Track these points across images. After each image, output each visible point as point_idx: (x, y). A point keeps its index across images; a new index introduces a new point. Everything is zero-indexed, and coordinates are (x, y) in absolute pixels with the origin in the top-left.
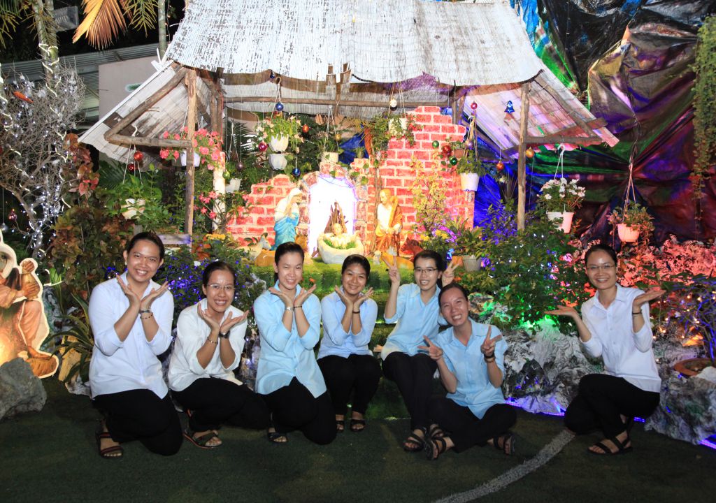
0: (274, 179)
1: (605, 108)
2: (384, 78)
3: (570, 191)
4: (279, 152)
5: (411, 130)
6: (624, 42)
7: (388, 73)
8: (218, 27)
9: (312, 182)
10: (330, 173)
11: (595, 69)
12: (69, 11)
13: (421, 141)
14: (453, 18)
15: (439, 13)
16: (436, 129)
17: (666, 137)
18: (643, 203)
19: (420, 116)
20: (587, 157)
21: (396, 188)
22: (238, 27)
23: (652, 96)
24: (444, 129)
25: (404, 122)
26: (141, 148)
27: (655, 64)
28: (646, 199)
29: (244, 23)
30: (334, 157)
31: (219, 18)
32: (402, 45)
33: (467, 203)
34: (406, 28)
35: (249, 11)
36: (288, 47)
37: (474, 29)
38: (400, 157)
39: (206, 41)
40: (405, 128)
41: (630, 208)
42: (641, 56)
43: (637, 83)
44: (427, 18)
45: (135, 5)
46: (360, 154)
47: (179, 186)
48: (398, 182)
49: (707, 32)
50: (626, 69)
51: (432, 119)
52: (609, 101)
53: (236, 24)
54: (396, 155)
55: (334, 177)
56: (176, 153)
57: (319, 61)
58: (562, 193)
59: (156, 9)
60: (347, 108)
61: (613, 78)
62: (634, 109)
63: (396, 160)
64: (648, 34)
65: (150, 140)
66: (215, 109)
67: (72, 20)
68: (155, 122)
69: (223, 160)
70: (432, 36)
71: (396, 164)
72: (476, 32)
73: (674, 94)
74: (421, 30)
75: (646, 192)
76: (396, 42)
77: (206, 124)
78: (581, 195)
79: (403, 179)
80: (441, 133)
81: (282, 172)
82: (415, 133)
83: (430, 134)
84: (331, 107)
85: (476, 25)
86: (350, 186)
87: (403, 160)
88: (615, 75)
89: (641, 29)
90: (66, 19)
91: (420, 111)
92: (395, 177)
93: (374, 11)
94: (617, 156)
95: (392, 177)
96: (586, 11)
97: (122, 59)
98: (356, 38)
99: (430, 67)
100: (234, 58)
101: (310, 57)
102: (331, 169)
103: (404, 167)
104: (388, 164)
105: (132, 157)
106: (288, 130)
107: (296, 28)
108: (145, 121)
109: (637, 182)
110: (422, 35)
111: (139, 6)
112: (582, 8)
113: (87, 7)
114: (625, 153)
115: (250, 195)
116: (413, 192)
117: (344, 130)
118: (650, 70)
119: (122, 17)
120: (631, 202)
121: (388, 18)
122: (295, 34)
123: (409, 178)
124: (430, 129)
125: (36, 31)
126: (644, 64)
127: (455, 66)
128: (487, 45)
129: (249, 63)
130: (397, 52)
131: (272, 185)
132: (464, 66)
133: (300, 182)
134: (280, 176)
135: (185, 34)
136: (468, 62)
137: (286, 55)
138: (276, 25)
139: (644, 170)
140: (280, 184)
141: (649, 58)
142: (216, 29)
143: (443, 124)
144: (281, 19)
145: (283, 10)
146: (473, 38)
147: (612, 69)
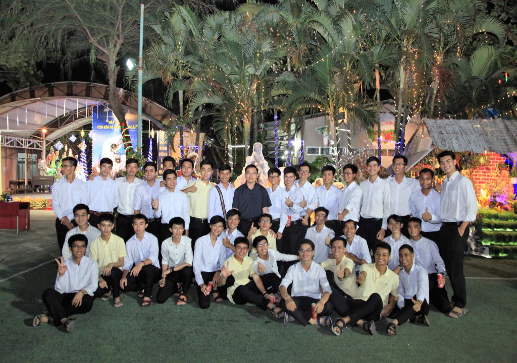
15: (513, 125)
16: (494, 159)
21: (478, 181)
24: (497, 159)
31: (438, 130)
35: (446, 126)
44: (509, 127)
46: (464, 168)
48: (479, 179)
51: (493, 155)
53: (446, 132)
70: (514, 136)
79: (481, 178)
92: (478, 177)
103: (481, 173)
104: (475, 172)
123: (484, 177)
130: (505, 142)
145: (458, 126)
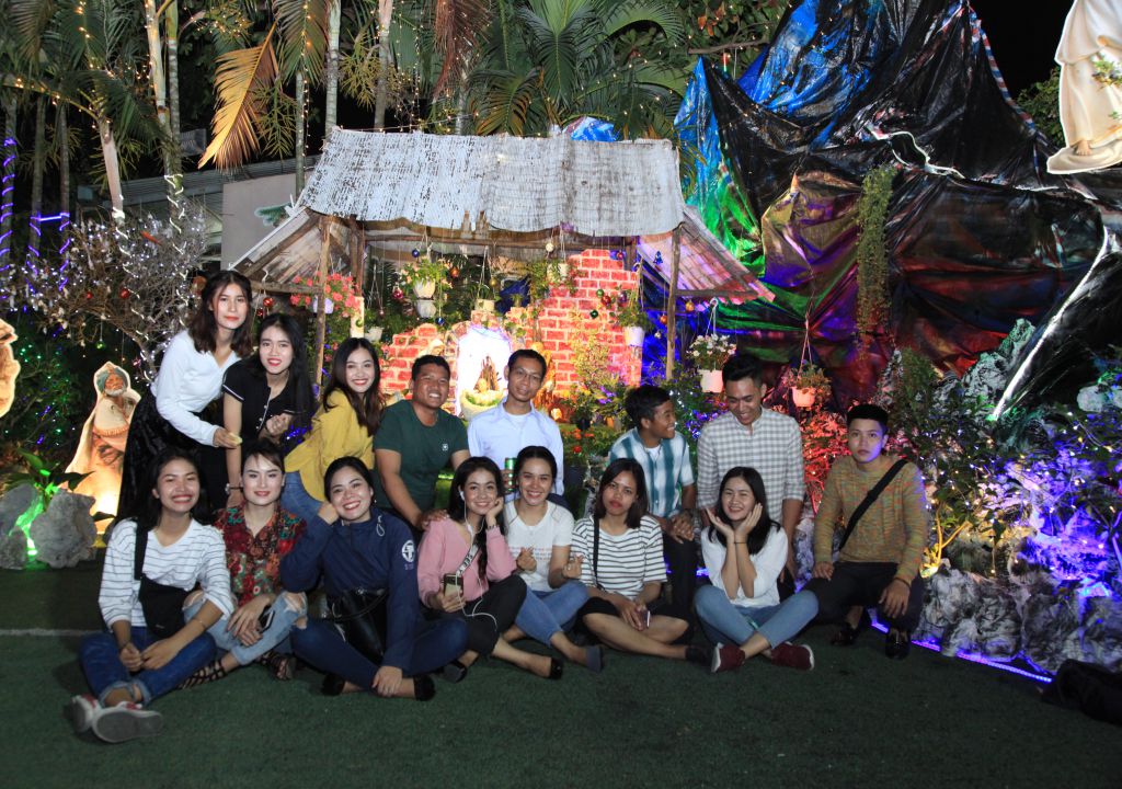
0: (419, 328)
1: (780, 258)
2: (521, 226)
3: (719, 348)
4: (425, 299)
5: (574, 276)
6: (793, 189)
7: (525, 222)
8: (355, 170)
9: (461, 333)
10: (483, 323)
11: (767, 216)
12: (197, 134)
13: (588, 289)
14: (605, 161)
15: (592, 156)
16: (606, 275)
17: (838, 292)
18: (820, 364)
19: (588, 260)
20: (768, 312)
21: (557, 342)
22: (376, 170)
23: (823, 248)
24: (615, 276)
25: (563, 268)
26: (270, 293)
27: (824, 214)
28: (823, 359)
29: (382, 165)
30: (489, 305)
31: (356, 159)
32: (545, 191)
33: (634, 360)
34: (552, 172)
35: (388, 151)
36: (425, 193)
37: (625, 174)
38: (563, 307)
39: (341, 186)
40: (565, 275)
41: (805, 369)
42: (810, 206)
43: (810, 234)
44: (578, 160)
45: (271, 129)
46: (517, 302)
47: (309, 333)
48: (560, 335)
49: (869, 185)
50: (797, 218)
51: (601, 264)
52: (783, 250)
53: (373, 166)
54: (559, 304)
55: (486, 328)
56: (307, 299)
57: (455, 207)
58: (710, 350)
59: (294, 135)
60: (507, 249)
61: (784, 226)
62: (809, 260)
63: (558, 309)
64: (815, 182)
65: (281, 286)
66: (355, 249)
67: (199, 144)
68: (287, 265)
69: (362, 305)
70: (579, 182)
71: (558, 315)
72: (626, 178)
73: (846, 246)
74: (568, 174)
75: (823, 352)
76: (539, 188)
77: (345, 265)
78: (731, 352)
79: (566, 331)
80: (611, 280)
81: (428, 320)
82: (580, 280)
83: (598, 281)
84: (487, 248)
85: (628, 170)
86: (505, 338)
87: (567, 310)
88: (787, 224)
89: (809, 177)
90: (192, 144)
91: (588, 255)
92: (557, 329)
93: (522, 152)
94: (793, 311)
95: (552, 330)
96: (775, 147)
97: (252, 176)
98: (498, 184)
99: (570, 216)
100: (368, 204)
101: (447, 203)
102: (484, 319)
103: (567, 318)
104: (550, 314)
105: (261, 302)
106: (435, 275)
107: (436, 172)
108: (277, 264)
109: (814, 341)
110: (568, 180)
111: (274, 130)
112: (769, 143)
113: (217, 126)
114: (802, 309)
115: (391, 346)
116: (572, 346)
117: (509, 273)
118: (819, 221)
119: (257, 140)
120: (807, 363)
121: (536, 161)
122: (435, 178)
124: (599, 275)
125: (162, 163)
126: (813, 213)
127: (597, 216)
128: (635, 193)
129: (383, 210)
130: (539, 199)
131: (417, 335)
132: (606, 215)
133: (448, 332)
134: (426, 325)
135: (319, 178)
136: (612, 211)
137: (422, 202)
138: (416, 167)
139: (820, 328)
140: (425, 335)
141: (818, 207)
142: (352, 172)
143: (614, 271)
144: (422, 160)
145: (424, 150)
146: (623, 184)
147: (783, 216)
